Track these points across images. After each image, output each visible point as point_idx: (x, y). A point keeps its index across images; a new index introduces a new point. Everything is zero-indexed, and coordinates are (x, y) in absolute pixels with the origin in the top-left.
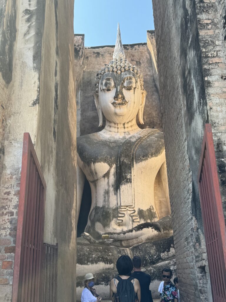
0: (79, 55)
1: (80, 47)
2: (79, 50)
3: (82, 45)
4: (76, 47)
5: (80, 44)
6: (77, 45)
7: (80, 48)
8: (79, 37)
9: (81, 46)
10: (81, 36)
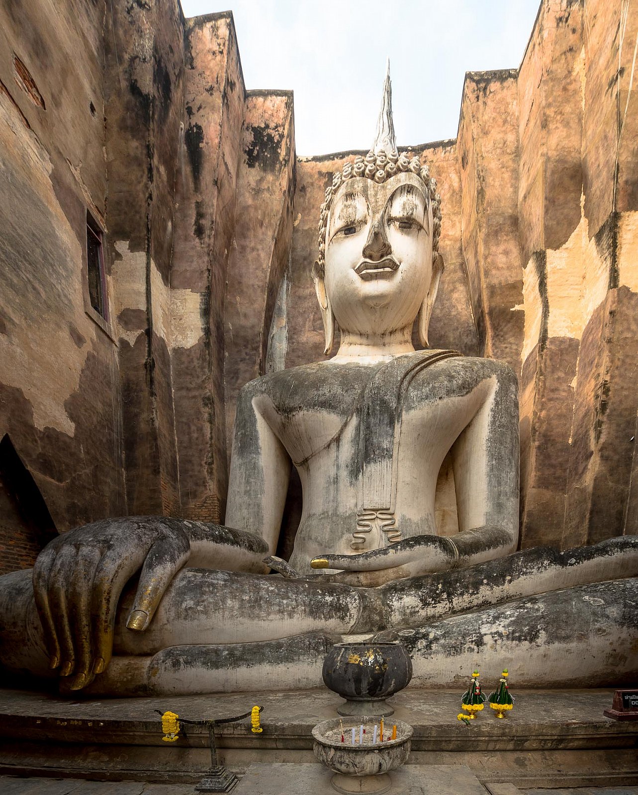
0: (278, 159)
1: (281, 129)
2: (279, 142)
3: (287, 126)
4: (271, 131)
5: (280, 122)
6: (272, 125)
7: (281, 136)
8: (279, 98)
9: (284, 129)
10: (284, 98)
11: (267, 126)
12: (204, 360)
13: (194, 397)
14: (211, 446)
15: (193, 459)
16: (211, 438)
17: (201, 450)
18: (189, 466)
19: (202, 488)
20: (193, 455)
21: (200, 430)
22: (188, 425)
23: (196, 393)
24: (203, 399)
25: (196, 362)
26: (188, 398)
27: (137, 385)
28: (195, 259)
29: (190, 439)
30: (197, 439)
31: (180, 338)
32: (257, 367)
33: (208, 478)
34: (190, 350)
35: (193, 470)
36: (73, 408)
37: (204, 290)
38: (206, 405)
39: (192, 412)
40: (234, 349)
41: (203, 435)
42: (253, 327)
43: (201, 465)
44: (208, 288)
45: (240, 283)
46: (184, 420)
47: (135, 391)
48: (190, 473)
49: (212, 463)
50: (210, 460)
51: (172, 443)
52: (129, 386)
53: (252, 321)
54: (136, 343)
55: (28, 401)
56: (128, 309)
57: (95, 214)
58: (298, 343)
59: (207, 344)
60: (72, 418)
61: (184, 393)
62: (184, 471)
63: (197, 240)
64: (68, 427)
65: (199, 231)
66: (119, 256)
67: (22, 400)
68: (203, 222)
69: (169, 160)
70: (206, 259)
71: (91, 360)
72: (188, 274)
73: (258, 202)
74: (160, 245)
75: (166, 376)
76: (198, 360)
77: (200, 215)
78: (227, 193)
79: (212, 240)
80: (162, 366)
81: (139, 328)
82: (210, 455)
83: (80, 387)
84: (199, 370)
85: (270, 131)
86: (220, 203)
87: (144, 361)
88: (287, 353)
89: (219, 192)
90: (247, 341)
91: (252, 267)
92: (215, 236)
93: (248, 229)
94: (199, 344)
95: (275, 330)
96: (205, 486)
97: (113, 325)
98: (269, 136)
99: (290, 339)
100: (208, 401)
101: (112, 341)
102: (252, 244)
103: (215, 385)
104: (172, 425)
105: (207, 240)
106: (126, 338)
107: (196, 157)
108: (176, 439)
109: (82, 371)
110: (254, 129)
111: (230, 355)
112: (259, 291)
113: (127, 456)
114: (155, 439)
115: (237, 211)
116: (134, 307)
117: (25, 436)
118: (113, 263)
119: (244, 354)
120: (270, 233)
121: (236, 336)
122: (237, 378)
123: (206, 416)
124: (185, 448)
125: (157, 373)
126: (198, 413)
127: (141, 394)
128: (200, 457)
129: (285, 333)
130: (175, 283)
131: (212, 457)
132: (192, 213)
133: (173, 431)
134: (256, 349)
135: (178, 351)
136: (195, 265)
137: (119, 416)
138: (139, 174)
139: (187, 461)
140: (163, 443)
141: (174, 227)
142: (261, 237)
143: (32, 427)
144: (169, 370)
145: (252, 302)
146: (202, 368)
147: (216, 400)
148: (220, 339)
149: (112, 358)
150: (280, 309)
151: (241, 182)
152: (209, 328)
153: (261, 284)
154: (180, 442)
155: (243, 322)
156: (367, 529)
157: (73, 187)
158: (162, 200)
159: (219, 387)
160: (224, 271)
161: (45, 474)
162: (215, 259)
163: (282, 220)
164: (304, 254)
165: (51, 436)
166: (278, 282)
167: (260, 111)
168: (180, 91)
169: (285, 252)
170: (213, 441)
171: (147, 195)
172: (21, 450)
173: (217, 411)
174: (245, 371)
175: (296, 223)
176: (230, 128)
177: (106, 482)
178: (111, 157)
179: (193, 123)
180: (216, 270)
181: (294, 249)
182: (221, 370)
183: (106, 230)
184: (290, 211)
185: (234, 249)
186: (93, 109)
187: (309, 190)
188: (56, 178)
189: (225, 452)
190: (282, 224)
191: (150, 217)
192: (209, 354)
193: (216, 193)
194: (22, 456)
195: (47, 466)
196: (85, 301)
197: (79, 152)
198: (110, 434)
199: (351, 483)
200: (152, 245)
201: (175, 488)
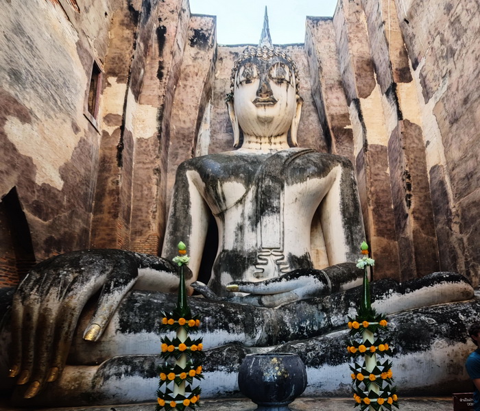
0: (207, 44)
1: (209, 32)
2: (208, 37)
3: (212, 31)
5: (209, 28)
6: (205, 29)
8: (209, 18)
10: (212, 18)
11: (202, 29)
12: (156, 146)
13: (148, 168)
14: (156, 200)
15: (143, 208)
16: (157, 195)
17: (149, 203)
18: (139, 213)
19: (147, 229)
20: (143, 206)
21: (150, 189)
22: (141, 186)
23: (149, 166)
24: (154, 170)
25: (151, 147)
26: (144, 169)
27: (110, 159)
28: (156, 89)
29: (142, 195)
30: (147, 195)
31: (142, 132)
32: (190, 152)
33: (152, 221)
34: (147, 140)
35: (141, 216)
36: (64, 172)
37: (160, 106)
38: (155, 174)
39: (145, 178)
40: (176, 141)
41: (151, 193)
42: (189, 128)
43: (148, 213)
44: (163, 106)
45: (182, 104)
46: (139, 182)
47: (108, 162)
48: (139, 218)
49: (156, 212)
50: (154, 210)
51: (129, 197)
52: (104, 159)
53: (188, 125)
54: (113, 133)
55: (35, 166)
56: (111, 114)
57: (99, 63)
58: (217, 139)
59: (159, 137)
60: (63, 178)
61: (141, 165)
62: (135, 217)
63: (158, 80)
64: (59, 184)
65: (160, 75)
66: (109, 85)
67: (31, 164)
68: (163, 71)
69: (146, 40)
70: (163, 90)
71: (83, 142)
72: (151, 97)
73: (195, 64)
74: (135, 81)
75: (130, 154)
76: (152, 145)
77: (161, 67)
78: (178, 58)
79: (167, 80)
80: (128, 148)
81: (116, 125)
82: (155, 206)
83: (72, 158)
84: (152, 152)
85: (203, 32)
86: (174, 62)
87: (117, 145)
88: (210, 145)
89: (173, 57)
90: (185, 136)
91: (190, 96)
92: (169, 79)
93: (189, 76)
94: (154, 136)
95: (202, 131)
96: (149, 227)
97: (99, 122)
98: (203, 34)
99: (211, 137)
100: (157, 171)
101: (98, 131)
102: (191, 84)
103: (162, 162)
104: (131, 185)
105: (164, 80)
106: (107, 130)
107: (161, 40)
108: (132, 194)
109: (75, 148)
110: (195, 30)
111: (173, 144)
112: (194, 108)
113: (96, 204)
114: (118, 194)
115: (182, 67)
116: (115, 113)
117: (27, 189)
118: (105, 88)
119: (182, 144)
120: (202, 79)
121: (178, 133)
122: (177, 158)
123: (155, 181)
124: (138, 200)
125: (124, 153)
126: (150, 178)
127: (112, 165)
128: (147, 207)
129: (208, 133)
130: (142, 101)
131: (156, 207)
132: (157, 66)
133: (131, 189)
134: (190, 141)
135: (140, 140)
136: (155, 93)
137: (94, 177)
138: (128, 45)
139: (138, 209)
140: (123, 198)
141: (145, 72)
142: (196, 80)
143: (33, 183)
144: (132, 151)
145: (189, 114)
146: (155, 151)
147: (162, 171)
148: (168, 134)
149: (96, 141)
150: (206, 119)
151: (186, 53)
152: (161, 127)
153: (195, 105)
154: (135, 197)
155: (182, 125)
156: (265, 262)
157: (89, 49)
158: (140, 59)
159: (164, 163)
160: (173, 97)
161: (35, 215)
162: (168, 90)
163: (209, 73)
164: (222, 91)
165: (46, 190)
166: (205, 104)
167: (199, 23)
168: (155, 11)
169: (210, 89)
170: (158, 197)
171: (131, 56)
172: (22, 198)
173: (162, 178)
174: (182, 154)
175: (217, 75)
176: (181, 28)
177: (77, 222)
178: (113, 36)
179: (161, 25)
180: (168, 96)
181: (215, 88)
182: (167, 153)
183: (104, 71)
184: (213, 69)
185: (180, 86)
186: (106, 14)
187: (224, 60)
188: (79, 44)
189: (165, 204)
190: (209, 76)
191: (131, 66)
192: (160, 143)
193: (171, 57)
194: (22, 202)
195: (38, 209)
196: (84, 108)
197: (95, 34)
198: (86, 189)
199: (253, 230)
200: (131, 81)
201: (127, 228)
